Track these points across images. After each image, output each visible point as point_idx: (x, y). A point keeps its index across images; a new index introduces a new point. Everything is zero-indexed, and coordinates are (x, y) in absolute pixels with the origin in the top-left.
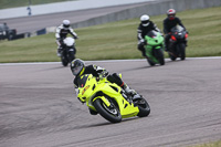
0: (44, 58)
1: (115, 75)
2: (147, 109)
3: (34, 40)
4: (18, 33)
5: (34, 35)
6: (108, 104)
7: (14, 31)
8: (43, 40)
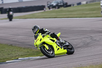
0: (80, 16)
1: (54, 34)
2: (73, 50)
3: (76, 8)
4: (68, 4)
5: (76, 5)
6: (48, 48)
7: (67, 3)
8: (80, 7)
